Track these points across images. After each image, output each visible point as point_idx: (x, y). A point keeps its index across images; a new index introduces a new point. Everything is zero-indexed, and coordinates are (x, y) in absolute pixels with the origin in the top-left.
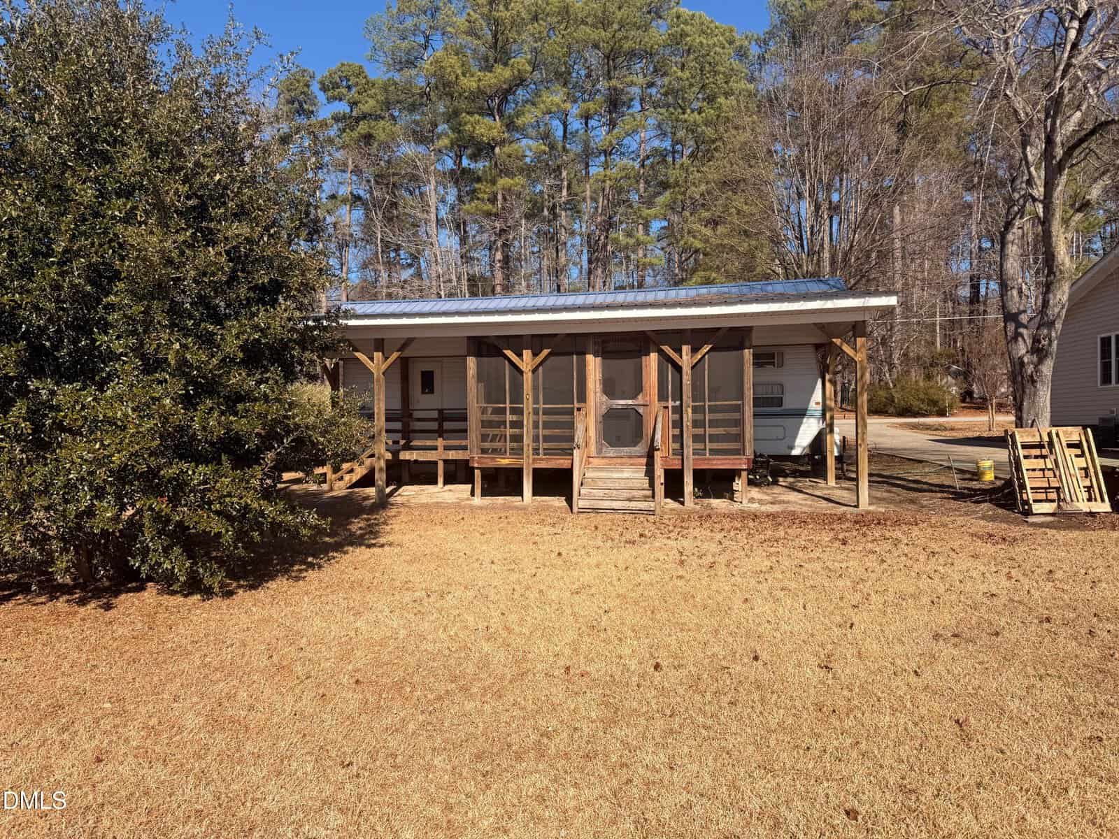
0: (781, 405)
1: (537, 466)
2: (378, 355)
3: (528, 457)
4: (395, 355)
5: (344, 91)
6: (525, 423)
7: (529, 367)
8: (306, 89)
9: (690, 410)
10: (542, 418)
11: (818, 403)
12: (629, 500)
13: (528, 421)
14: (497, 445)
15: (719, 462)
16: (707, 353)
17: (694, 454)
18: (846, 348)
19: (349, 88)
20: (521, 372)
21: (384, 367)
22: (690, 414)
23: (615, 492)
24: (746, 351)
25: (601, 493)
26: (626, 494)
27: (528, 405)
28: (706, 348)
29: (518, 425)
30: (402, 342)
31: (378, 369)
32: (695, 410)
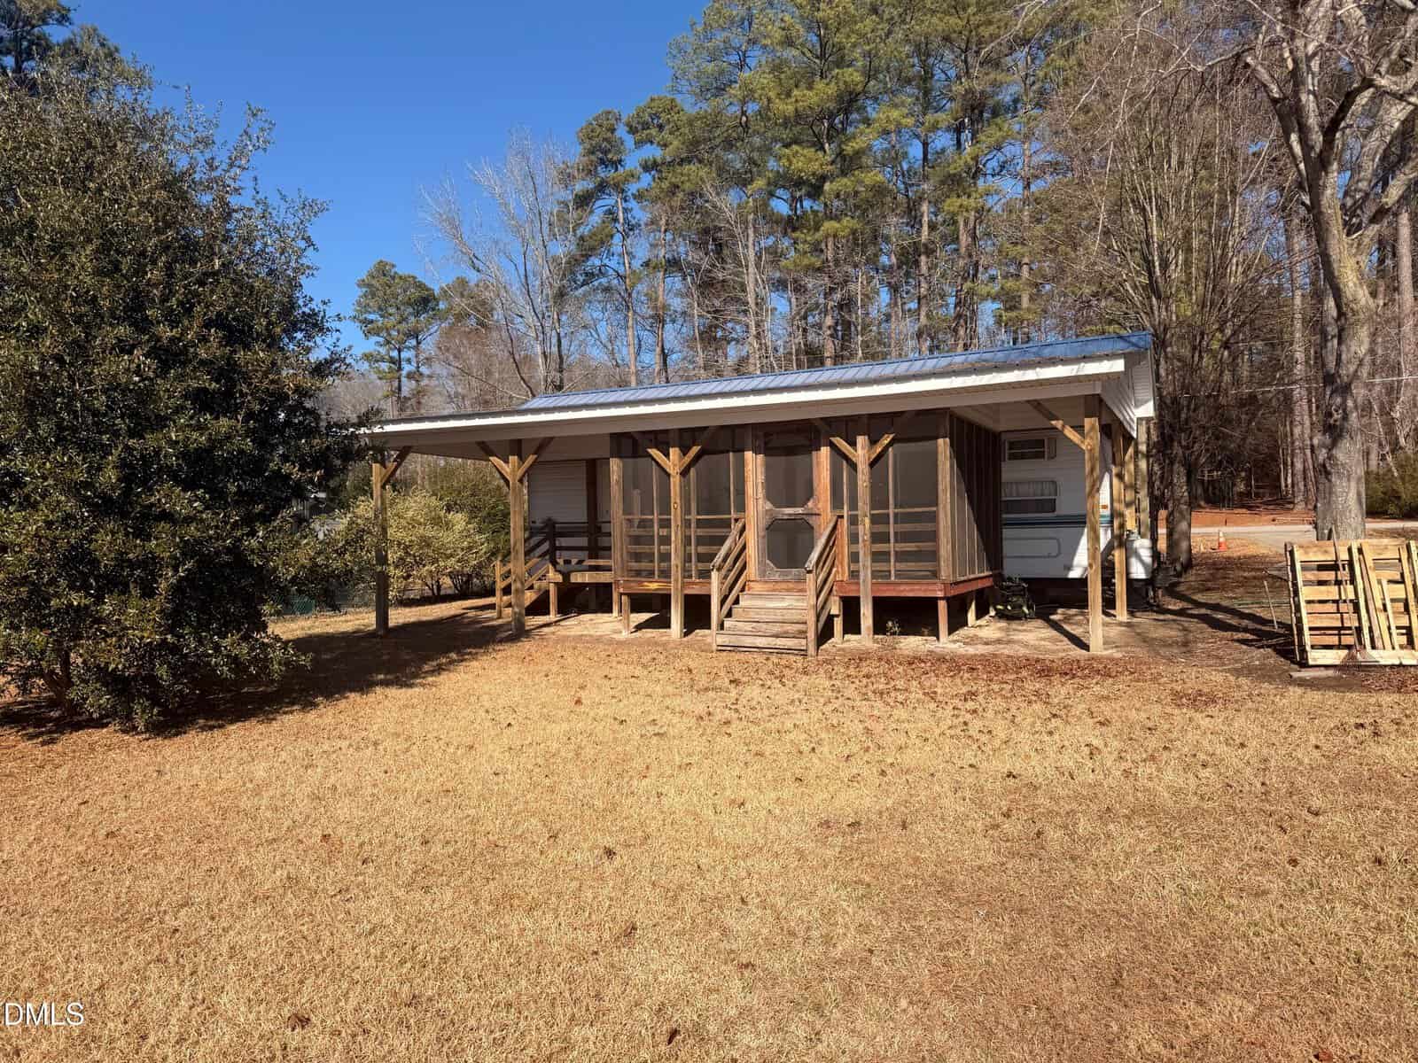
0: (1054, 511)
1: (688, 591)
2: (513, 459)
3: (676, 581)
4: (531, 459)
5: (654, 131)
6: (673, 538)
7: (678, 470)
8: (609, 134)
9: (867, 521)
10: (694, 532)
11: (1105, 507)
12: (777, 636)
13: (676, 536)
14: (644, 565)
15: (907, 588)
16: (890, 444)
17: (873, 577)
18: (1070, 433)
19: (661, 127)
20: (669, 475)
21: (520, 473)
22: (867, 525)
23: (764, 626)
24: (941, 441)
25: (748, 627)
26: (777, 629)
27: (676, 516)
28: (886, 440)
29: (666, 540)
30: (537, 444)
31: (514, 476)
32: (875, 520)
